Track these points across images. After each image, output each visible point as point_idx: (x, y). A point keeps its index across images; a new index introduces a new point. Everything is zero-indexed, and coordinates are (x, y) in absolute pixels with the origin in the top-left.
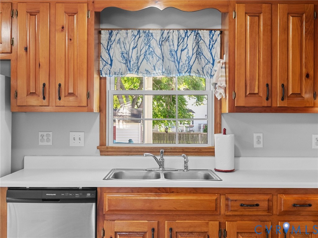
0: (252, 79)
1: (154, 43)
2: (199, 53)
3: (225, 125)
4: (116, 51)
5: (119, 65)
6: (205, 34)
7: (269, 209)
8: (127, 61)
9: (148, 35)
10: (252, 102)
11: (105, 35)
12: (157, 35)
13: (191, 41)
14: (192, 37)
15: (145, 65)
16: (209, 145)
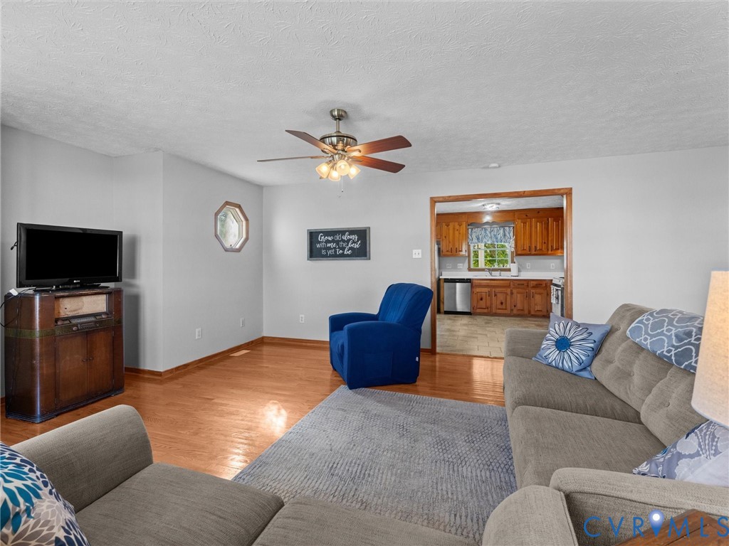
0: (524, 245)
1: (487, 232)
2: (505, 235)
3: (515, 260)
4: (474, 236)
5: (475, 240)
6: (507, 228)
7: (528, 286)
8: (478, 239)
9: (486, 229)
10: (523, 252)
11: (470, 230)
12: (489, 230)
13: (501, 231)
14: (502, 229)
15: (484, 240)
16: (508, 267)
